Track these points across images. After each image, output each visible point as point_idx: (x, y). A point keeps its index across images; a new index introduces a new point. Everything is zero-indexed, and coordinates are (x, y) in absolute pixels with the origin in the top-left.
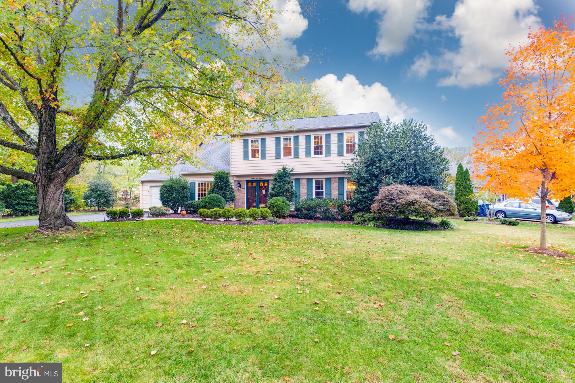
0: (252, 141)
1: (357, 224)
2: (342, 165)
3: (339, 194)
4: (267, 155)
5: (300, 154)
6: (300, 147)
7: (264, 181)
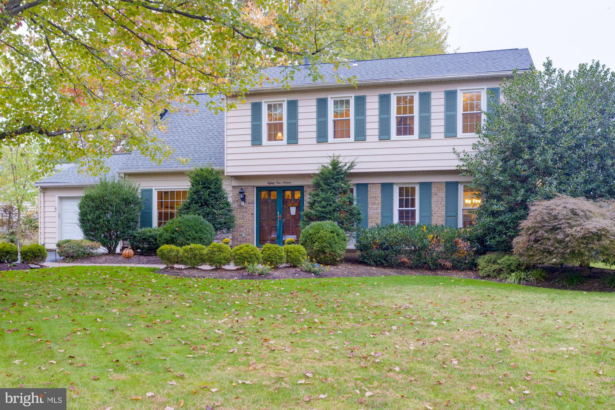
0: (270, 107)
1: (483, 278)
2: (454, 156)
3: (447, 216)
4: (300, 135)
5: (368, 132)
6: (368, 119)
7: (293, 189)
